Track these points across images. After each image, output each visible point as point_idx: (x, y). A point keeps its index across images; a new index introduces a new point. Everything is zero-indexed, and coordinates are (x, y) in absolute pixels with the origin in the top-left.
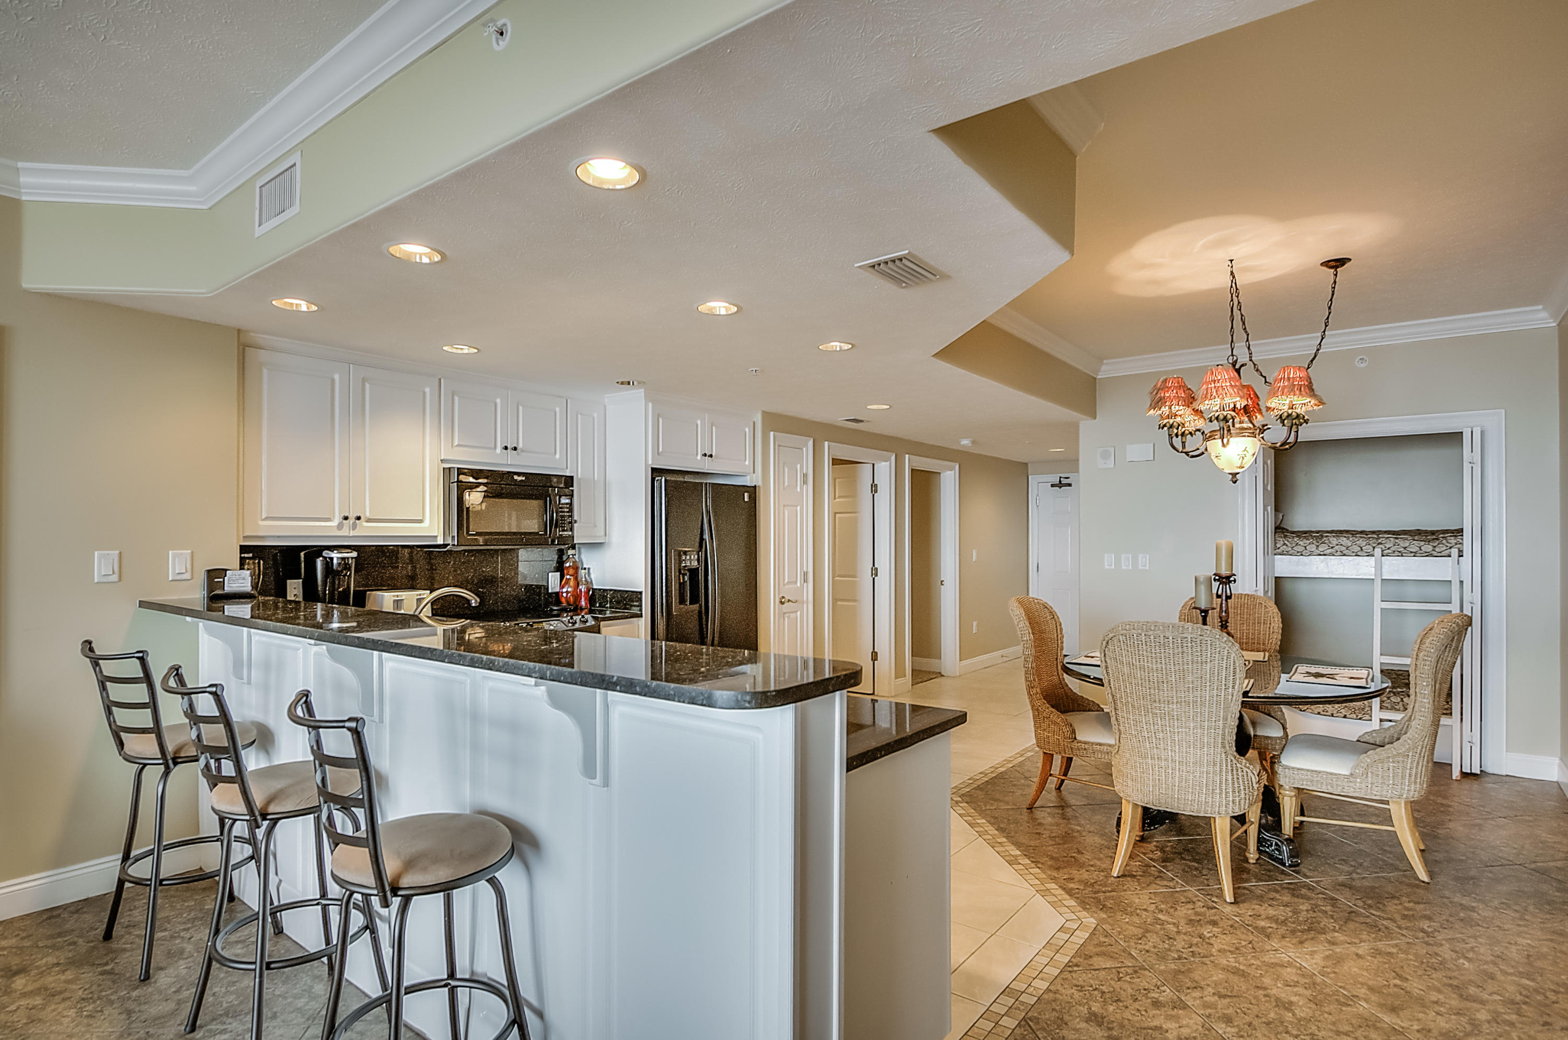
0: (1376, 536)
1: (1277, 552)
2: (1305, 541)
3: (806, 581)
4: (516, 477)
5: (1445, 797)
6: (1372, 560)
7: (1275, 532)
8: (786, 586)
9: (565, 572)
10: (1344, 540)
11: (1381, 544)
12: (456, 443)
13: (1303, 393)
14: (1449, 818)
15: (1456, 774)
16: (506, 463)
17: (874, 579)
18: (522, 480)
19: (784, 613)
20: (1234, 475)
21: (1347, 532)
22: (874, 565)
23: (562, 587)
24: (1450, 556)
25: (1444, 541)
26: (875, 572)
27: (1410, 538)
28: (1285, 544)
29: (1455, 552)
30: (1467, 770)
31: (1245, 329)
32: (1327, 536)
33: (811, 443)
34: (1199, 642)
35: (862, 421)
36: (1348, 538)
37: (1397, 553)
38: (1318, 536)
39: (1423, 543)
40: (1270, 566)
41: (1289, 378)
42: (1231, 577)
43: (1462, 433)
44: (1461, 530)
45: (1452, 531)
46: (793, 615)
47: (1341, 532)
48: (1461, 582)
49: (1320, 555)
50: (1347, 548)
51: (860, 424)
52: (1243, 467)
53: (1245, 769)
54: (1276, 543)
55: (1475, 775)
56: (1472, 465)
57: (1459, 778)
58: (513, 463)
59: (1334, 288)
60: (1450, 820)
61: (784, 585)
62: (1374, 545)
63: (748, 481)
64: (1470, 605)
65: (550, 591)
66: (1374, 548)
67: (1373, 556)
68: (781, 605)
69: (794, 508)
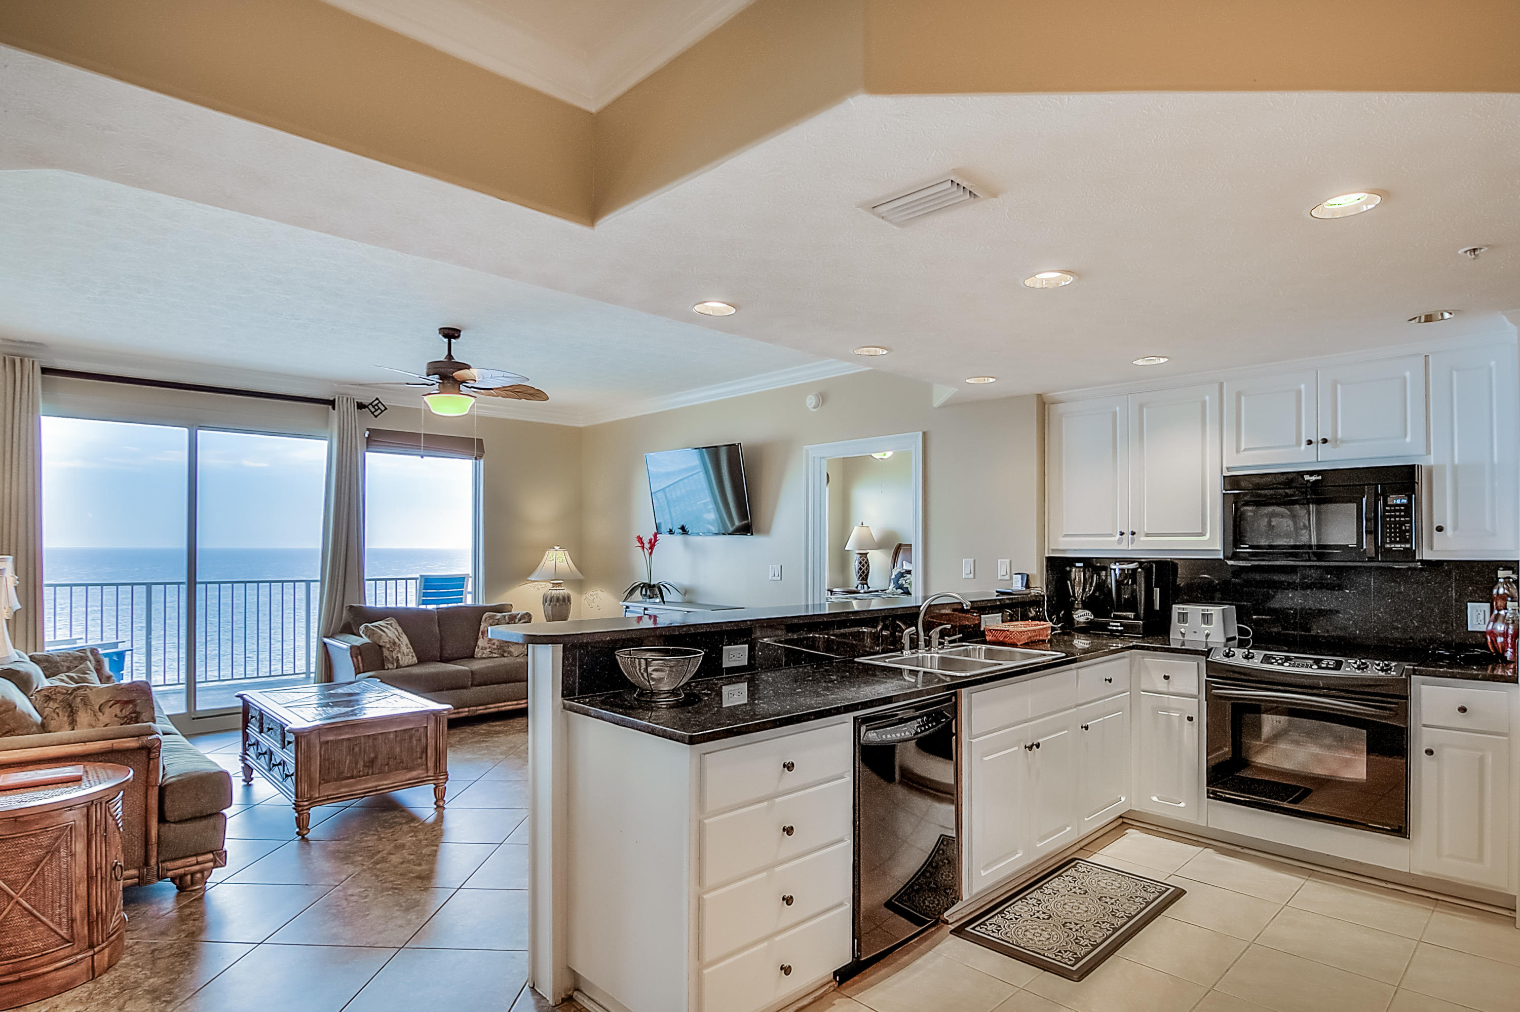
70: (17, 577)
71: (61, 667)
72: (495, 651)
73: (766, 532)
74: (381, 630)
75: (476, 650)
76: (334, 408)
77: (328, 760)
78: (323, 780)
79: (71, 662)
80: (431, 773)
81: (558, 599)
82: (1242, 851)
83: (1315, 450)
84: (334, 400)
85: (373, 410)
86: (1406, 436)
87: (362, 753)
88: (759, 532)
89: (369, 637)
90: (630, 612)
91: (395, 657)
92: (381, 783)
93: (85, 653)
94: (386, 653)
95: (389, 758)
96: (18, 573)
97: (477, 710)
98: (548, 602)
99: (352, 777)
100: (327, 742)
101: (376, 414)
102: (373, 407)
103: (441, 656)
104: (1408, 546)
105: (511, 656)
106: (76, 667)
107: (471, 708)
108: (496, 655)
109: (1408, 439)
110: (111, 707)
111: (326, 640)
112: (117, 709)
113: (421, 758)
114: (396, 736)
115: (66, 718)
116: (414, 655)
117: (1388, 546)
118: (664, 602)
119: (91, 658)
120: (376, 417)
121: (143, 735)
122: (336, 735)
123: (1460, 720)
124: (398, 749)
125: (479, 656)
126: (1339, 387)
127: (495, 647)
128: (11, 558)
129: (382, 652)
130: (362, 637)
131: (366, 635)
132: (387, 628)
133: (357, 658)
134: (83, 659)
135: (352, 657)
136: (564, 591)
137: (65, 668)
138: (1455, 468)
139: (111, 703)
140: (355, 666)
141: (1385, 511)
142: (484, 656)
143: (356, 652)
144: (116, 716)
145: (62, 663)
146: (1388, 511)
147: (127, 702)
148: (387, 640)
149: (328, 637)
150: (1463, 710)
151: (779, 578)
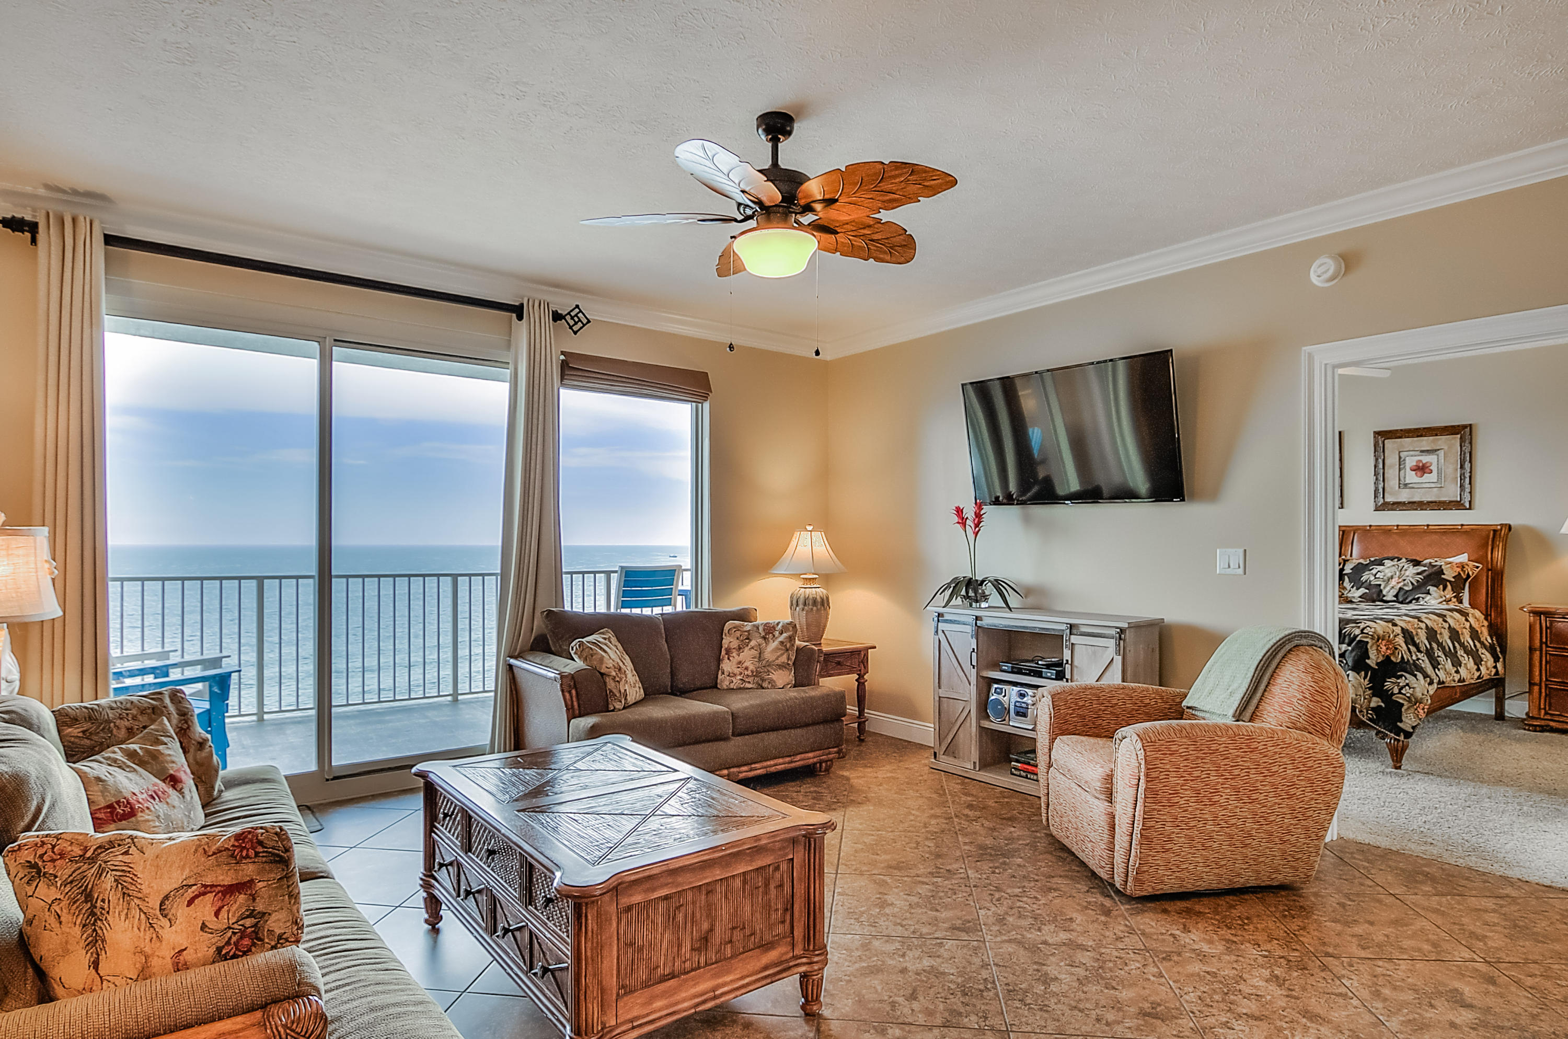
70: (55, 564)
71: (115, 731)
72: (750, 679)
73: (1212, 495)
74: (601, 648)
75: (720, 677)
76: (520, 318)
77: (632, 944)
78: (623, 987)
79: (134, 718)
80: (798, 951)
81: (815, 602)
84: (522, 305)
85: (572, 322)
87: (689, 925)
88: (1194, 497)
89: (585, 660)
90: (946, 621)
91: (623, 691)
92: (720, 981)
93: (161, 700)
94: (611, 684)
95: (733, 928)
96: (56, 559)
97: (739, 772)
98: (801, 606)
99: (672, 976)
100: (629, 909)
101: (575, 328)
102: (572, 318)
103: (672, 686)
105: (774, 687)
106: (145, 727)
107: (732, 770)
108: (750, 686)
110: (190, 903)
111: (512, 661)
112: (205, 908)
113: (783, 922)
114: (745, 882)
115: (77, 930)
116: (640, 685)
118: (1010, 609)
119: (172, 708)
120: (575, 333)
121: (275, 1001)
122: (647, 891)
124: (748, 908)
125: (725, 687)
127: (749, 673)
128: (45, 530)
129: (605, 683)
130: (573, 660)
131: (580, 657)
132: (606, 644)
133: (570, 692)
134: (155, 712)
135: (563, 691)
136: (818, 591)
137: (123, 731)
139: (190, 893)
140: (566, 706)
142: (732, 686)
143: (570, 684)
144: (204, 927)
145: (118, 722)
147: (231, 890)
148: (610, 664)
149: (516, 658)
151: (1241, 571)
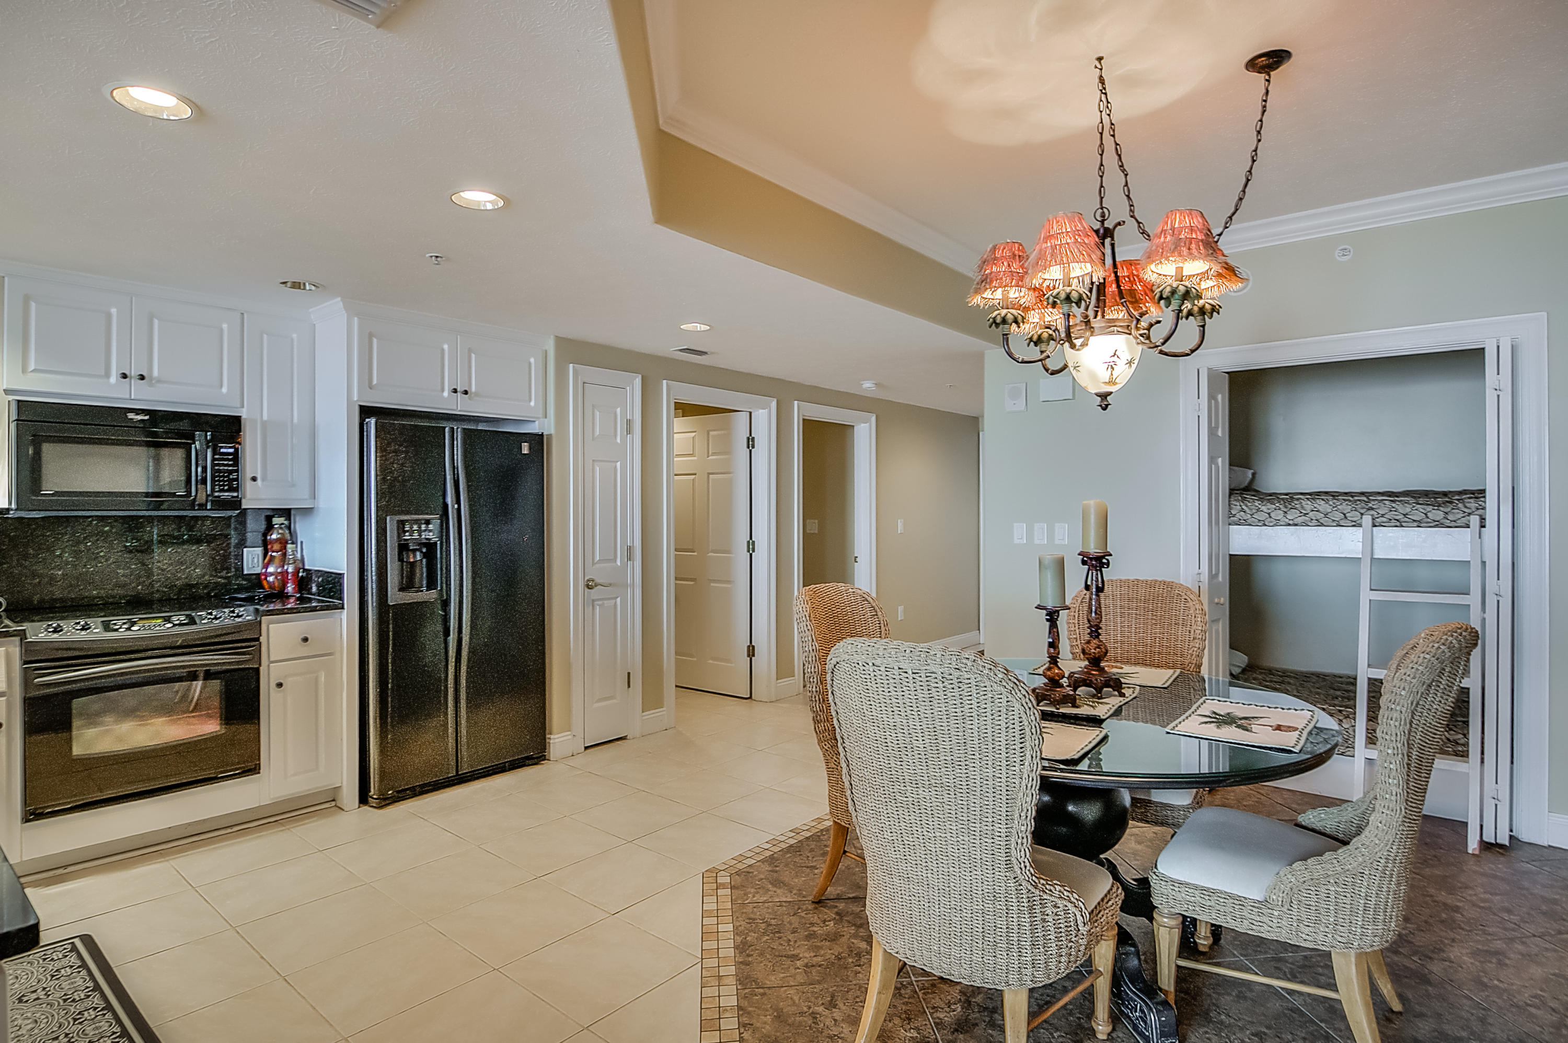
0: (1365, 499)
1: (1232, 520)
2: (1270, 506)
3: (630, 558)
4: (131, 416)
5: (1451, 891)
6: (1358, 532)
7: (1230, 495)
8: (597, 566)
9: (269, 547)
10: (1322, 505)
11: (1372, 509)
12: (32, 367)
13: (1194, 251)
14: (1452, 935)
15: (1473, 845)
16: (128, 396)
17: (751, 555)
18: (142, 421)
19: (593, 601)
20: (1104, 396)
21: (1326, 493)
22: (751, 538)
23: (266, 566)
24: (1468, 527)
25: (1460, 505)
26: (751, 546)
27: (1412, 500)
28: (1243, 510)
29: (1474, 520)
30: (1489, 837)
31: (1122, 166)
32: (1298, 499)
33: (638, 381)
34: (955, 681)
35: (705, 353)
36: (1327, 501)
37: (1393, 523)
38: (1289, 499)
39: (1430, 508)
40: (1217, 539)
41: (1173, 229)
42: (1103, 557)
43: (1483, 349)
44: (1483, 491)
45: (1472, 492)
46: (608, 603)
47: (1318, 494)
48: (1484, 563)
49: (1289, 525)
50: (1326, 515)
51: (704, 357)
52: (1115, 384)
53: (1060, 903)
54: (1230, 508)
55: (1502, 846)
56: (1499, 392)
57: (1477, 852)
58: (138, 397)
59: (1265, 101)
60: (1453, 940)
61: (593, 564)
62: (1362, 511)
63: (534, 428)
64: (1495, 598)
65: (245, 572)
66: (1362, 514)
67: (1360, 525)
68: (587, 590)
69: (613, 464)
82: (66, 871)
83: (128, 387)
86: (221, 386)
104: (235, 494)
109: (224, 390)
117: (216, 494)
123: (304, 650)
126: (156, 322)
138: (264, 424)
141: (213, 460)
146: (217, 460)
150: (306, 640)
